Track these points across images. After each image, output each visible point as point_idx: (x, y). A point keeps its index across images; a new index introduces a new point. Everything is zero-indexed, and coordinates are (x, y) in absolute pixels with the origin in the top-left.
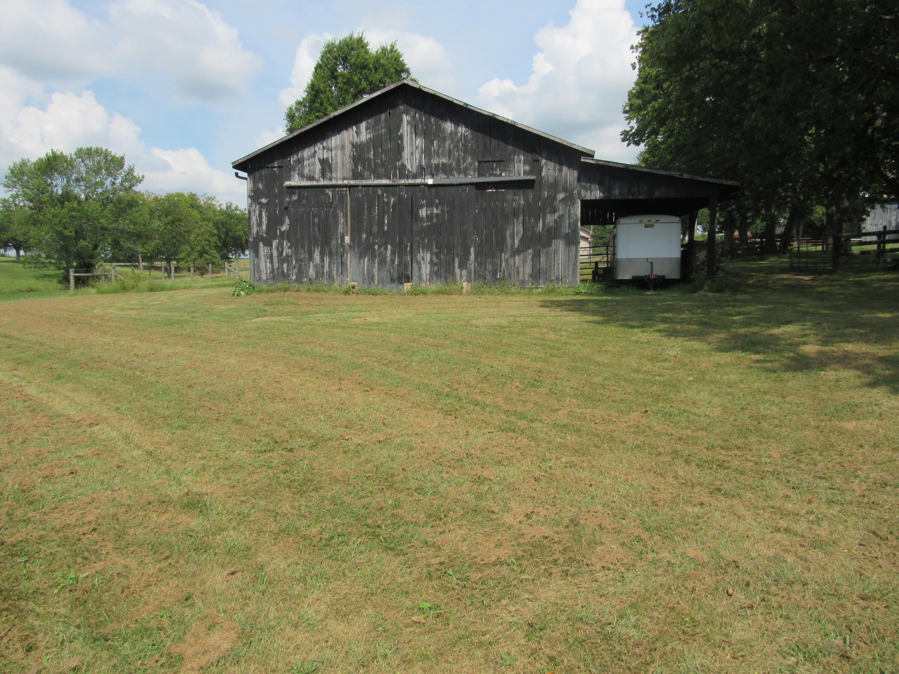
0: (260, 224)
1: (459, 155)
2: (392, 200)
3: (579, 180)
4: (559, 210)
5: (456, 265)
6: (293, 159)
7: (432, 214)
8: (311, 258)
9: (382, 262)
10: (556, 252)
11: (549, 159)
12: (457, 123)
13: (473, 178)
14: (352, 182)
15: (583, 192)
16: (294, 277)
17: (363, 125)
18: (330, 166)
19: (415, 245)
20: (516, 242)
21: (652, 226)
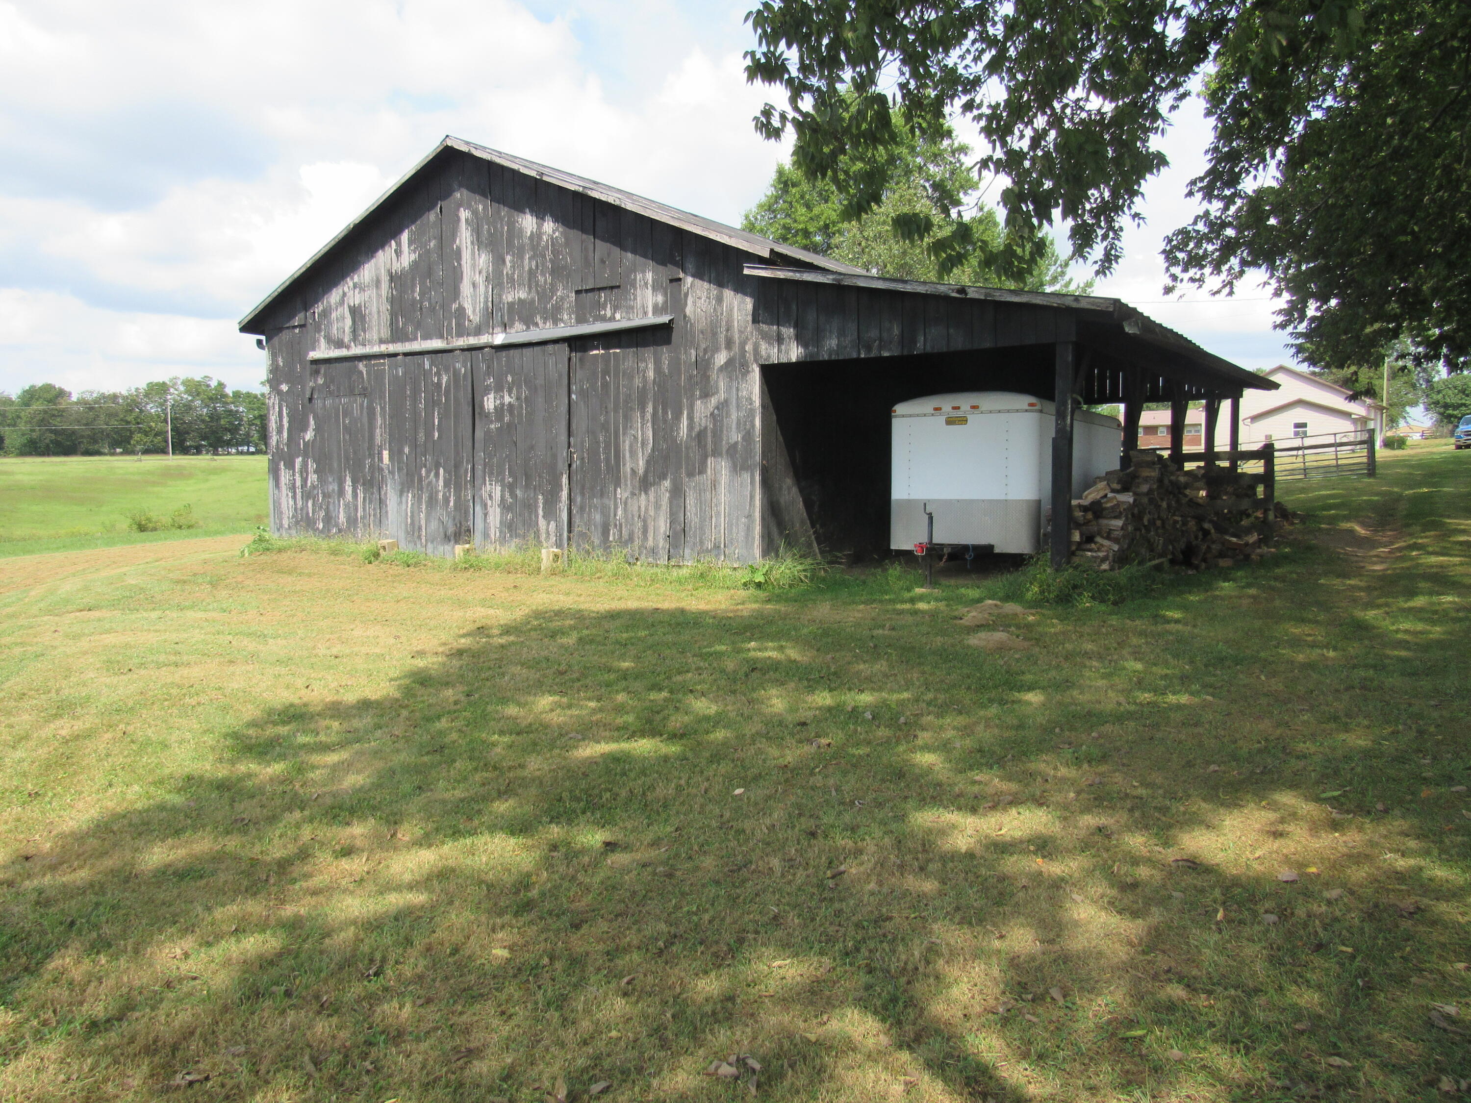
0: (280, 431)
1: (546, 280)
2: (445, 379)
3: (755, 320)
4: (717, 392)
5: (541, 512)
6: (319, 308)
7: (503, 404)
8: (341, 492)
9: (432, 501)
10: (714, 485)
11: (698, 275)
12: (540, 216)
13: (568, 328)
14: (392, 348)
15: (763, 346)
16: (321, 526)
17: (405, 236)
18: (363, 317)
19: (479, 468)
20: (641, 463)
21: (963, 421)
